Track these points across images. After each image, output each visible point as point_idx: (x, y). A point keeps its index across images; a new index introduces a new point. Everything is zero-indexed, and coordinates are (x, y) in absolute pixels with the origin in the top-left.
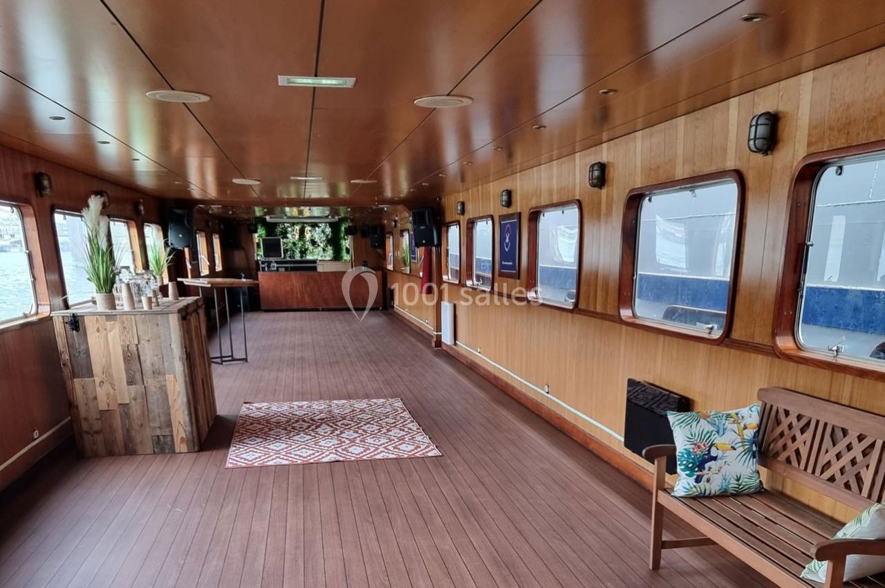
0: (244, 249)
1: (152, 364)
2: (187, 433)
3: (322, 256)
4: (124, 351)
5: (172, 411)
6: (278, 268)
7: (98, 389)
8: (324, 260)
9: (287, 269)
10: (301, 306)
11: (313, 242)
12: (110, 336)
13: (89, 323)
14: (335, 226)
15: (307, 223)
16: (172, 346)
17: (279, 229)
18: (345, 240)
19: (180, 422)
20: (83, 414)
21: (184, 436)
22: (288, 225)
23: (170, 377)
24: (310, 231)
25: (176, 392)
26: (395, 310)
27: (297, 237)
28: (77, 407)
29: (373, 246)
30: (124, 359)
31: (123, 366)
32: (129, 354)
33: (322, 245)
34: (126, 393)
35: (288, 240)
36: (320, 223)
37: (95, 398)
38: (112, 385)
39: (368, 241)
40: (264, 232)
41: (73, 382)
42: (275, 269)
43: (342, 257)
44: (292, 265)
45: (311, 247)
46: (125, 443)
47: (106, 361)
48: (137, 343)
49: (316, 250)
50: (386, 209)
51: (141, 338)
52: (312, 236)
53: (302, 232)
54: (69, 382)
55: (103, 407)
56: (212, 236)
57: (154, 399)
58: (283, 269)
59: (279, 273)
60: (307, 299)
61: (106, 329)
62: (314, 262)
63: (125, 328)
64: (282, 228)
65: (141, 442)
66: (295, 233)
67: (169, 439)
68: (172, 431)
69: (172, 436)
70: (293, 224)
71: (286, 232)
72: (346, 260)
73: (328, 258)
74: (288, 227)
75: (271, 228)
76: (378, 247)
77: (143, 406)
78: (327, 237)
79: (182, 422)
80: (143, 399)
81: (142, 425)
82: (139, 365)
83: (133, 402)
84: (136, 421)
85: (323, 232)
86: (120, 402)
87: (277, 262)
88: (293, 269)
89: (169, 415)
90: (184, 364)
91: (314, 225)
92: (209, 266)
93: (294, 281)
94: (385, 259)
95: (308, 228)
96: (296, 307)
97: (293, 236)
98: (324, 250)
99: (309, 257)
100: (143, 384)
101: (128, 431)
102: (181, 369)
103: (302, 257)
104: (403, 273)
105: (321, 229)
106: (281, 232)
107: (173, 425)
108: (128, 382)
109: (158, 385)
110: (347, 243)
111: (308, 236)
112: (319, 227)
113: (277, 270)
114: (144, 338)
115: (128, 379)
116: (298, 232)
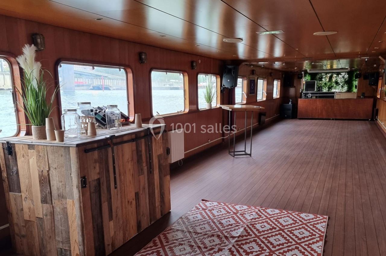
0: (295, 87)
1: (58, 188)
2: (81, 251)
3: (340, 90)
4: (39, 175)
5: (71, 231)
6: (312, 96)
7: (24, 203)
8: (341, 92)
9: (316, 97)
10: (320, 117)
11: (337, 83)
12: (31, 161)
13: (19, 150)
14: (350, 73)
15: (334, 73)
16: (72, 175)
17: (318, 76)
18: (356, 81)
19: (75, 240)
20: (15, 221)
21: (79, 254)
22: (324, 74)
23: (70, 202)
24: (335, 77)
25: (74, 215)
26: (378, 122)
27: (328, 80)
28: (11, 214)
29: (370, 84)
30: (40, 181)
31: (39, 188)
32: (43, 178)
33: (341, 84)
34: (41, 210)
35: (322, 82)
36: (342, 72)
37: (22, 210)
38: (32, 200)
39: (367, 81)
40: (310, 78)
41: (9, 194)
42: (310, 97)
43: (353, 90)
44: (320, 95)
45: (335, 85)
46: (40, 249)
47: (29, 182)
48: (48, 170)
49: (338, 87)
50: (366, 60)
51: (51, 165)
52: (336, 79)
53: (331, 78)
54: (7, 194)
55: (26, 217)
56: (274, 80)
57: (58, 217)
58: (315, 97)
59: (312, 99)
60: (324, 113)
61: (28, 156)
62: (333, 93)
63: (40, 156)
64: (320, 76)
65: (50, 251)
66: (327, 78)
67: (68, 253)
68: (70, 247)
69: (70, 251)
70: (326, 73)
71: (322, 78)
72: (354, 92)
73: (344, 91)
74: (323, 75)
75: (313, 76)
76: (373, 85)
77: (51, 222)
78: (345, 80)
79: (77, 241)
80: (51, 216)
81: (50, 237)
82: (49, 188)
83: (45, 217)
84: (47, 233)
85: (343, 77)
86: (36, 216)
87: (312, 94)
88: (320, 97)
89: (69, 232)
90: (79, 192)
91: (338, 74)
92: (266, 96)
93: (318, 103)
94: (377, 92)
95: (335, 75)
96: (317, 117)
97: (326, 79)
98: (342, 87)
99: (333, 90)
100: (52, 204)
101: (42, 239)
102: (78, 196)
103: (329, 90)
104: (384, 101)
105: (342, 76)
106: (319, 78)
107: (71, 242)
108: (42, 201)
109: (62, 207)
110: (356, 83)
111: (334, 80)
112: (341, 75)
113: (311, 97)
114: (53, 166)
115: (42, 198)
116: (328, 77)
